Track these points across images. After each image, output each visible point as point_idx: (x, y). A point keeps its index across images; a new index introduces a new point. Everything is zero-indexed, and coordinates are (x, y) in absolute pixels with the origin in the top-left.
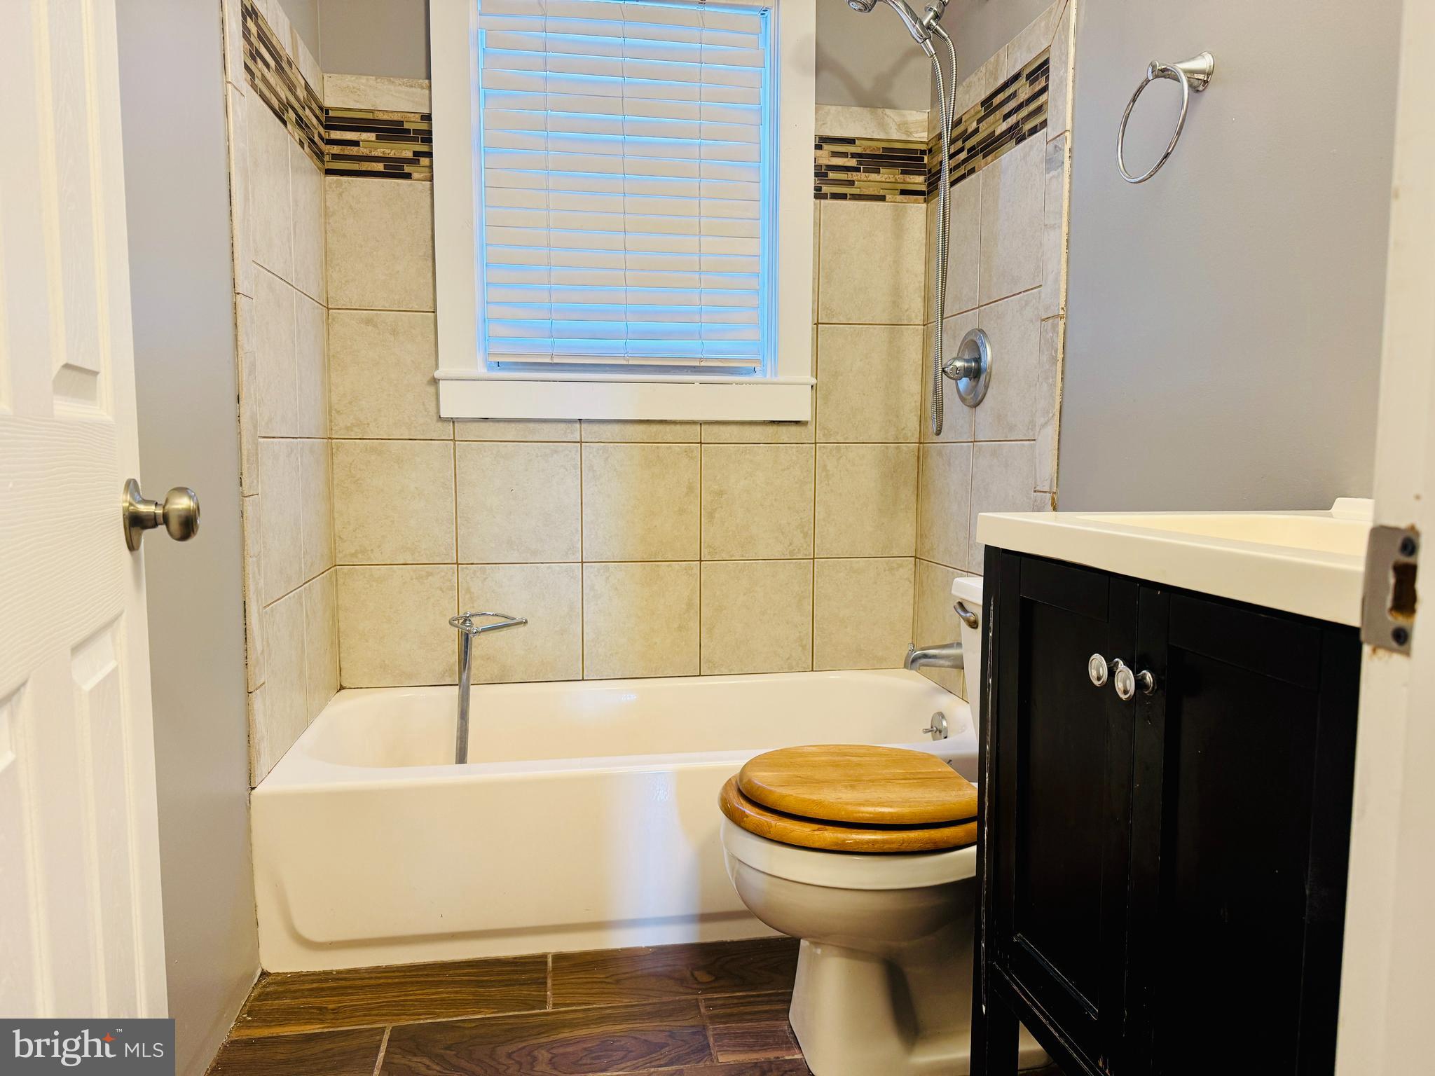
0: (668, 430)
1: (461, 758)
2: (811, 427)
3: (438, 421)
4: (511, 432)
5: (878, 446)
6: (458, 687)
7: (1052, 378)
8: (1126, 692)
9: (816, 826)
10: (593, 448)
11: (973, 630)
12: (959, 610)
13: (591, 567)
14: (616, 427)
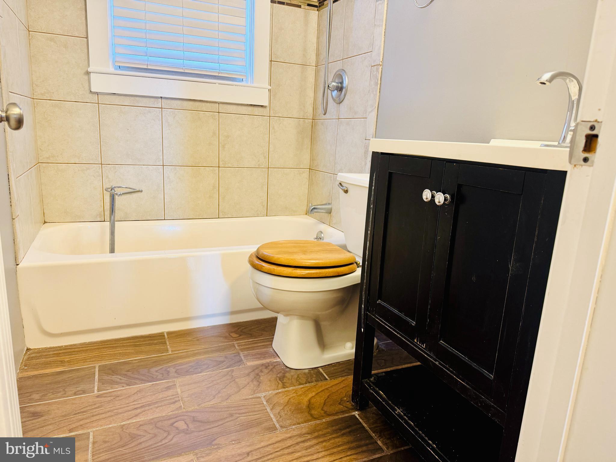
0: (204, 105)
1: (112, 251)
2: (268, 109)
3: (89, 93)
4: (127, 101)
5: (296, 120)
6: (109, 222)
7: (376, 91)
8: (439, 202)
9: (293, 269)
10: (168, 111)
11: (345, 194)
12: (340, 186)
13: (168, 168)
14: (179, 102)
